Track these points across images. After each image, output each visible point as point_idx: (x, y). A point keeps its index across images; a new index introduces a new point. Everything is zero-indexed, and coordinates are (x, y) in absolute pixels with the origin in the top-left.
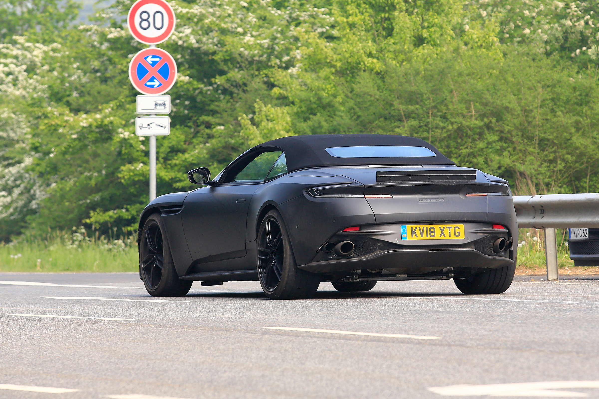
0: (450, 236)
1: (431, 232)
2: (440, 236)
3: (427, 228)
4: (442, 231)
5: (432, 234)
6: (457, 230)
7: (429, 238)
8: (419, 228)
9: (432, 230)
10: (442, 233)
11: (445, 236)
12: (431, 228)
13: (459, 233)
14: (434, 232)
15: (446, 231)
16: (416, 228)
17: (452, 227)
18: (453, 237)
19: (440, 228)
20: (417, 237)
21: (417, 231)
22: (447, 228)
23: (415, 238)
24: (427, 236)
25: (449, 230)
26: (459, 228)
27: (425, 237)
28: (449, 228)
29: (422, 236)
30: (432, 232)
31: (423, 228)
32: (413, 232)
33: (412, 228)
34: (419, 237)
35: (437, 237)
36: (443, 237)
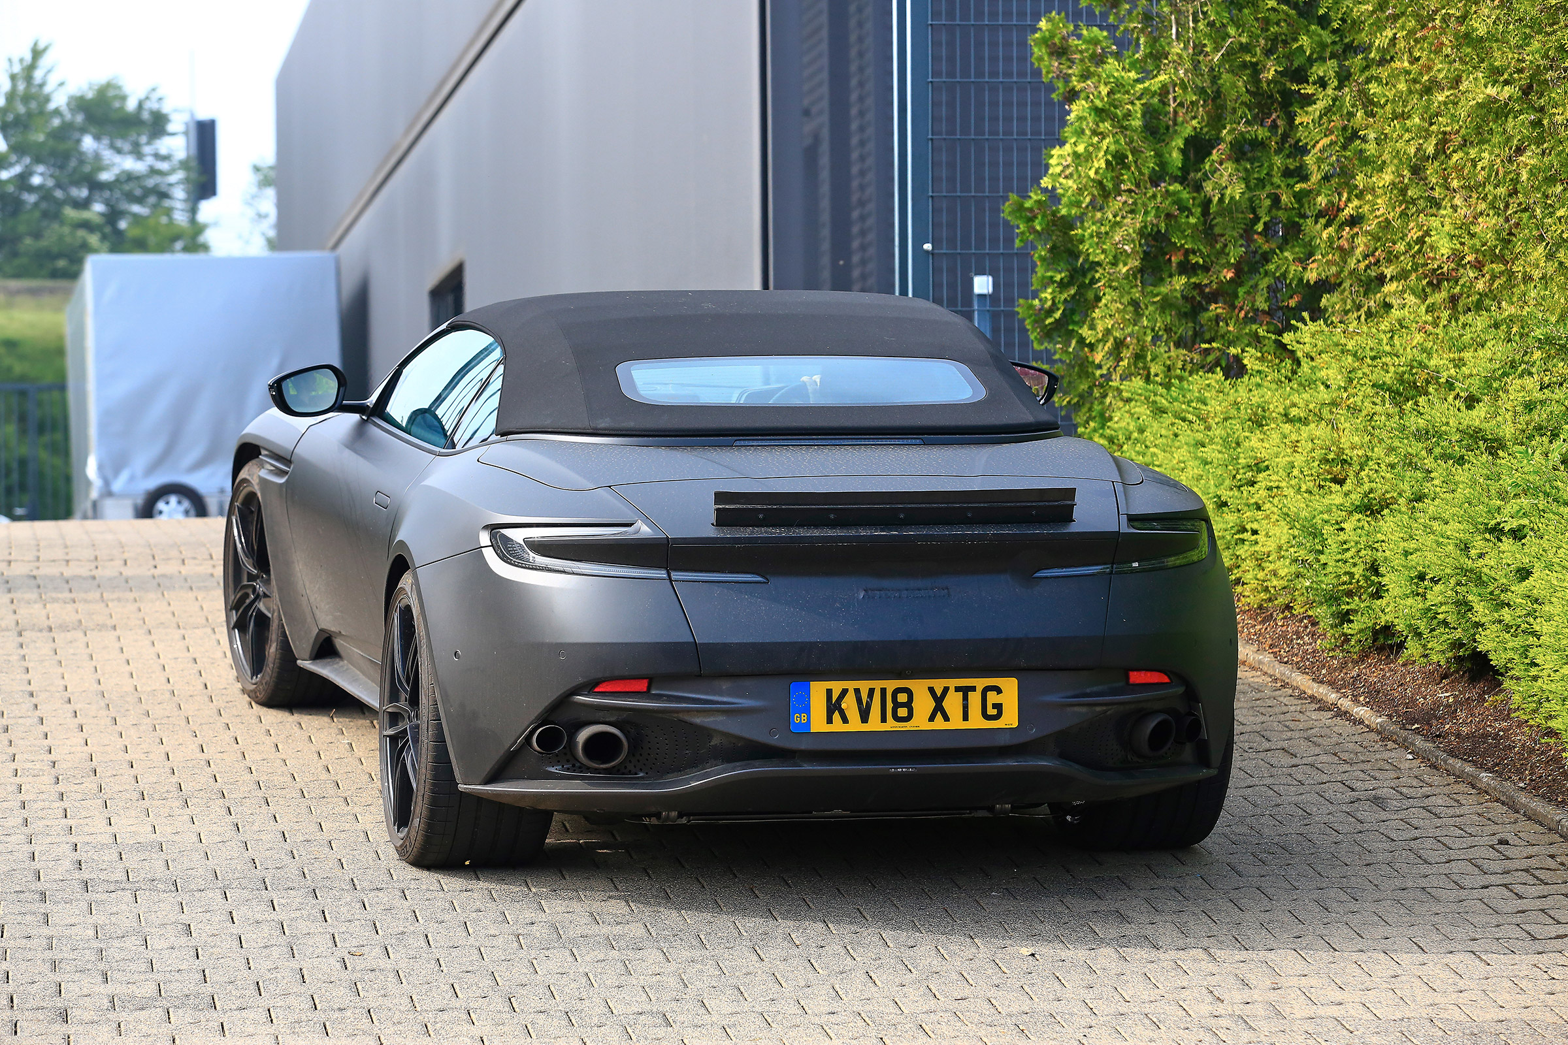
0: (966, 718)
1: (897, 705)
2: (932, 719)
3: (883, 691)
4: (939, 700)
5: (903, 712)
6: (992, 697)
7: (891, 725)
8: (857, 691)
9: (903, 698)
10: (939, 709)
11: (946, 718)
12: (898, 691)
13: (998, 707)
14: (908, 705)
15: (953, 703)
16: (844, 692)
17: (973, 689)
18: (977, 721)
19: (931, 690)
20: (845, 720)
21: (850, 705)
22: (958, 689)
23: (837, 726)
24: (884, 720)
25: (965, 698)
26: (998, 690)
27: (874, 724)
28: (965, 691)
29: (865, 718)
30: (903, 705)
31: (871, 692)
32: (834, 707)
33: (829, 692)
34: (855, 725)
35: (921, 721)
36: (939, 724)
